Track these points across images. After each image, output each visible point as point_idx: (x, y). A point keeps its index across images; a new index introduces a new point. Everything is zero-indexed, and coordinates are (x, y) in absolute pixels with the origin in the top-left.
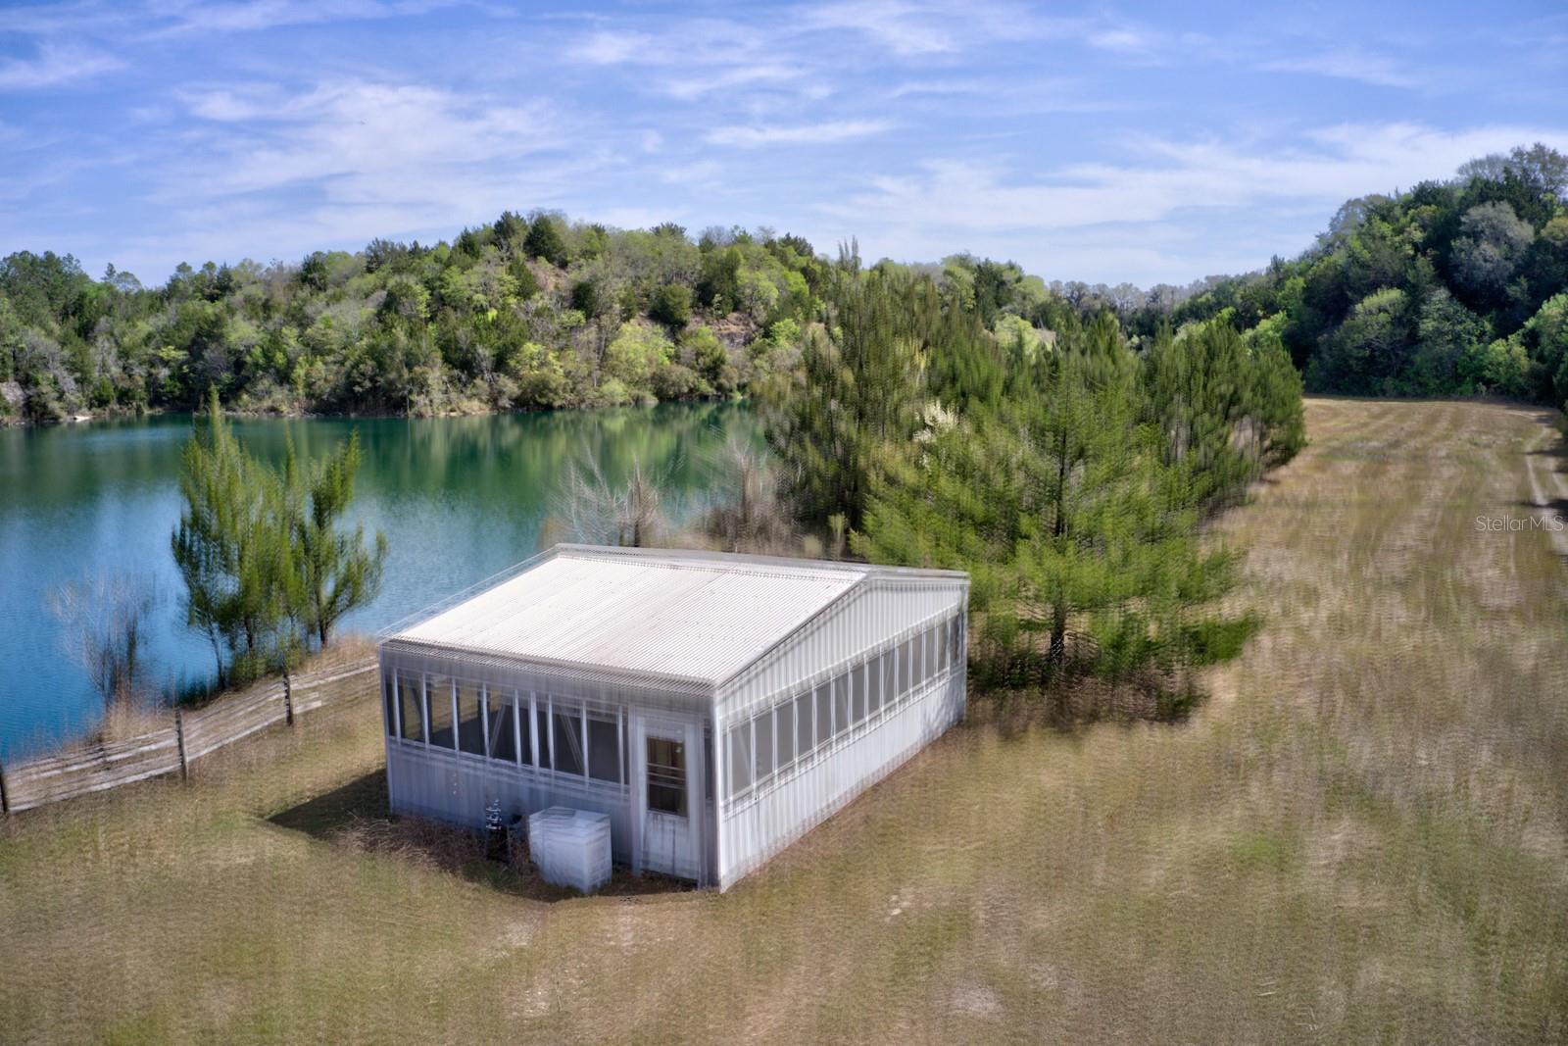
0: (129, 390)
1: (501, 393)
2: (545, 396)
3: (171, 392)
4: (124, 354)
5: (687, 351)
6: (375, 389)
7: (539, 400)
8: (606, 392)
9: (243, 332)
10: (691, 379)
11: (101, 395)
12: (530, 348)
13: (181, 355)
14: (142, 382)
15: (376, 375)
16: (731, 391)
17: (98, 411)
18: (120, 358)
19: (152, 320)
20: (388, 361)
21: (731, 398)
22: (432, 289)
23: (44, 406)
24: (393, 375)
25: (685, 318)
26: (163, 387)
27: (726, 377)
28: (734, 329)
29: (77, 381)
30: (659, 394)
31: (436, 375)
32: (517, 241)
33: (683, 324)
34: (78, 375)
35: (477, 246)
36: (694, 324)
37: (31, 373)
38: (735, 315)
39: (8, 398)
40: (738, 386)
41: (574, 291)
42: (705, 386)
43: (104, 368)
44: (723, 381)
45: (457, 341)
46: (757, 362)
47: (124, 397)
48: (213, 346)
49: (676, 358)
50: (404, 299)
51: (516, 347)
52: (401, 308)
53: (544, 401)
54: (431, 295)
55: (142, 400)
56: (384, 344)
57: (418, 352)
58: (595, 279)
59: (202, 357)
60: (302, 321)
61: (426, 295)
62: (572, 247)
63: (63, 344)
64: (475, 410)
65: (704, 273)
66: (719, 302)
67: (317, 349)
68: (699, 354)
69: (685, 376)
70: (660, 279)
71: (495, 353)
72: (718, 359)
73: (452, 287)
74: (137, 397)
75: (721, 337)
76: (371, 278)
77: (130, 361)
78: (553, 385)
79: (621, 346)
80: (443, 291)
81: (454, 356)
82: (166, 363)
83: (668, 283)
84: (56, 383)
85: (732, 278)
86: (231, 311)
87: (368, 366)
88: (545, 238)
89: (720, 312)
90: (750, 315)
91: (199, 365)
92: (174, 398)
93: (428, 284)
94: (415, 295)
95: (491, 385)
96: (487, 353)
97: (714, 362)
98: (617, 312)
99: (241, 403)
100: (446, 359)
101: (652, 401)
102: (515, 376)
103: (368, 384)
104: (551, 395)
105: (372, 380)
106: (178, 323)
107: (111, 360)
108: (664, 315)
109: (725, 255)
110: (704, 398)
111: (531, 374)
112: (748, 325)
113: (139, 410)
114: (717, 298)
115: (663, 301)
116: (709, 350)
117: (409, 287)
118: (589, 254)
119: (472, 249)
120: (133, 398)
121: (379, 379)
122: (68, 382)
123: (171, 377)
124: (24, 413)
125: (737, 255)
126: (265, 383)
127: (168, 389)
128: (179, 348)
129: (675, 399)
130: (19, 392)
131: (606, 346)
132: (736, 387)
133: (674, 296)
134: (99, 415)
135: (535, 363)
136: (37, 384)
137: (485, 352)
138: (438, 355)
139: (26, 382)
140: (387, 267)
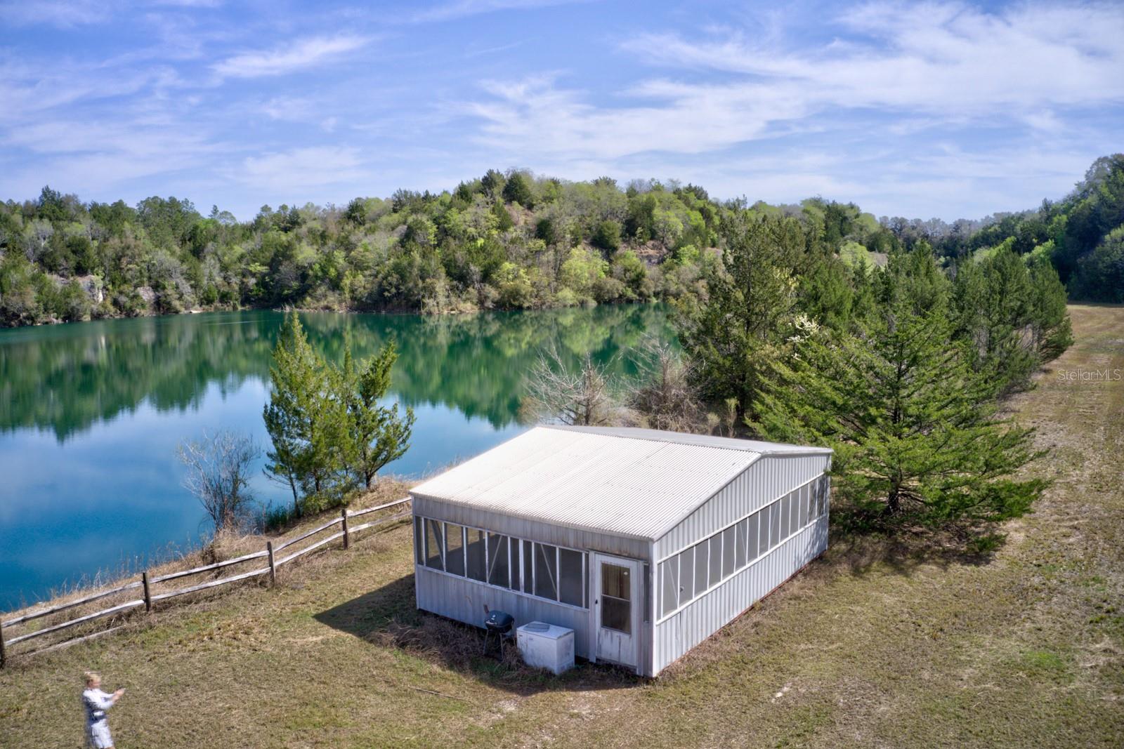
0: (228, 293)
1: (486, 297)
2: (517, 300)
3: (257, 295)
4: (224, 268)
5: (618, 268)
6: (398, 294)
7: (513, 303)
8: (560, 297)
9: (307, 253)
10: (621, 288)
11: (208, 296)
12: (507, 266)
13: (264, 269)
14: (237, 288)
15: (399, 285)
16: (649, 297)
17: (207, 307)
18: (221, 271)
19: (244, 245)
20: (408, 275)
21: (649, 301)
22: (439, 224)
23: (169, 303)
24: (411, 285)
25: (616, 245)
26: (251, 291)
27: (645, 286)
28: (651, 252)
29: (192, 286)
30: (598, 298)
31: (441, 284)
32: (498, 190)
33: (615, 249)
34: (193, 282)
35: (470, 194)
36: (622, 249)
37: (160, 281)
38: (652, 242)
39: (144, 298)
40: (654, 293)
41: (538, 226)
42: (630, 293)
43: (211, 278)
44: (643, 289)
45: (456, 261)
46: (668, 276)
47: (224, 298)
48: (287, 263)
49: (610, 273)
50: (419, 232)
51: (497, 265)
52: (416, 237)
53: (516, 303)
54: (438, 228)
55: (236, 300)
56: (405, 263)
57: (429, 268)
58: (552, 217)
59: (278, 271)
60: (348, 246)
61: (435, 228)
62: (536, 194)
63: (183, 261)
64: (469, 310)
65: (630, 212)
66: (641, 233)
67: (358, 266)
68: (626, 270)
69: (616, 286)
70: (599, 217)
71: (482, 269)
72: (640, 274)
73: (453, 222)
74: (234, 298)
75: (642, 258)
76: (396, 216)
77: (229, 273)
78: (523, 292)
79: (571, 265)
80: (446, 225)
81: (454, 271)
82: (253, 275)
83: (605, 219)
84: (177, 288)
85: (650, 216)
86: (299, 239)
87: (394, 279)
88: (518, 188)
89: (641, 240)
90: (663, 242)
91: (276, 277)
92: (259, 299)
93: (435, 221)
94: (426, 229)
95: (479, 292)
96: (477, 270)
97: (637, 276)
98: (568, 240)
99: (305, 303)
100: (449, 274)
101: (593, 304)
102: (496, 285)
103: (394, 290)
104: (522, 299)
105: (397, 288)
106: (262, 247)
107: (215, 272)
108: (601, 243)
109: (645, 199)
110: (630, 301)
111: (507, 284)
112: (661, 249)
113: (235, 308)
114: (639, 230)
115: (600, 232)
116: (633, 268)
117: (423, 223)
118: (548, 199)
119: (467, 196)
120: (231, 299)
121: (401, 287)
122: (186, 287)
123: (257, 284)
124: (155, 308)
125: (653, 199)
126: (322, 290)
127: (254, 293)
128: (263, 264)
129: (609, 302)
130: (151, 294)
131: (560, 265)
132: (652, 294)
133: (609, 229)
134: (207, 310)
135: (510, 277)
136: (164, 288)
137: (475, 269)
138: (442, 271)
139: (156, 287)
140: (407, 209)
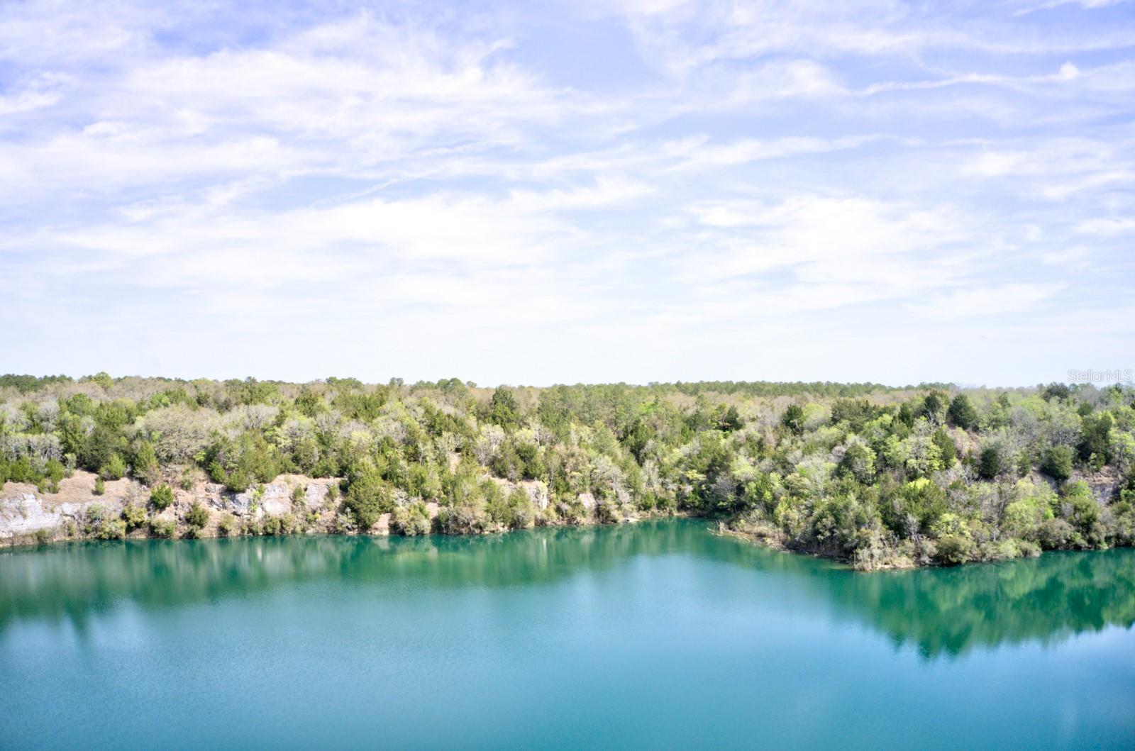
0: (665, 500)
1: (923, 550)
2: (956, 556)
3: (693, 502)
4: (663, 475)
5: (1067, 507)
6: (832, 538)
7: (950, 558)
8: (1002, 550)
9: (743, 467)
10: (1069, 533)
11: (646, 503)
12: (948, 517)
13: (702, 477)
14: (673, 495)
15: (834, 527)
16: (1099, 542)
17: (644, 513)
18: (660, 476)
19: (684, 447)
20: (843, 518)
21: (1099, 548)
22: (878, 451)
23: (608, 512)
24: (845, 532)
25: (1067, 473)
26: (687, 498)
27: (1096, 531)
28: (1105, 480)
29: (631, 494)
30: (1045, 547)
31: (876, 534)
32: (941, 415)
33: (1065, 478)
34: (632, 490)
35: (911, 418)
36: (1075, 478)
37: (601, 488)
38: (1107, 468)
39: (585, 504)
40: (1106, 538)
41: (983, 455)
42: (1079, 539)
43: (650, 483)
44: (1093, 535)
45: (893, 507)
46: (1121, 518)
47: (661, 504)
48: (723, 473)
49: (1059, 514)
50: (856, 459)
51: (937, 516)
52: (854, 466)
53: (954, 560)
54: (877, 455)
55: (672, 506)
56: (841, 505)
57: (865, 516)
58: (998, 445)
59: (714, 482)
60: (785, 466)
61: (874, 455)
62: (984, 418)
63: (623, 469)
64: (904, 563)
65: (1084, 434)
66: (1095, 459)
67: (794, 492)
68: (1076, 509)
69: (1063, 529)
70: (1049, 443)
71: (921, 519)
72: (1091, 517)
73: (892, 450)
74: (670, 505)
75: (1094, 487)
76: (834, 430)
77: (667, 480)
78: (962, 548)
79: (1016, 508)
80: (885, 454)
81: (891, 519)
82: (690, 482)
83: (1055, 443)
84: (617, 497)
85: (1105, 437)
86: (737, 446)
87: (828, 521)
88: (962, 410)
89: (1095, 467)
90: (1119, 467)
91: (713, 486)
92: (695, 507)
93: (875, 446)
94: (865, 456)
95: (916, 545)
96: (915, 521)
97: (1088, 520)
98: (1015, 471)
99: (739, 525)
100: (885, 522)
101: (1036, 551)
102: (932, 537)
103: (828, 534)
104: (960, 555)
105: (831, 530)
106: (700, 453)
107: (654, 477)
108: (1051, 472)
109: (1100, 418)
110: (1078, 548)
111: (946, 537)
112: (1116, 476)
113: (670, 513)
114: (1093, 455)
115: (1050, 459)
116: (1084, 507)
117: (861, 450)
118: (996, 424)
119: (908, 419)
120: (667, 505)
121: (835, 530)
122: (625, 496)
123: (693, 492)
124: (595, 516)
125: (1109, 418)
126: (758, 512)
127: (691, 500)
128: (701, 472)
129: (1055, 549)
130: (593, 500)
131: (1005, 506)
132: (1103, 539)
133: (1059, 456)
134: (644, 516)
135: (950, 529)
136: (605, 497)
137: (913, 520)
138: (878, 522)
139: (598, 493)
140: (845, 423)
